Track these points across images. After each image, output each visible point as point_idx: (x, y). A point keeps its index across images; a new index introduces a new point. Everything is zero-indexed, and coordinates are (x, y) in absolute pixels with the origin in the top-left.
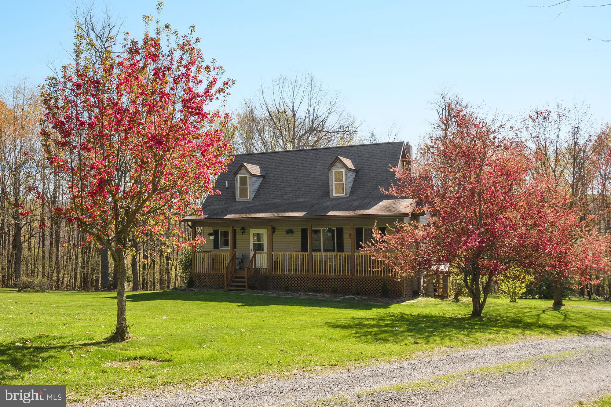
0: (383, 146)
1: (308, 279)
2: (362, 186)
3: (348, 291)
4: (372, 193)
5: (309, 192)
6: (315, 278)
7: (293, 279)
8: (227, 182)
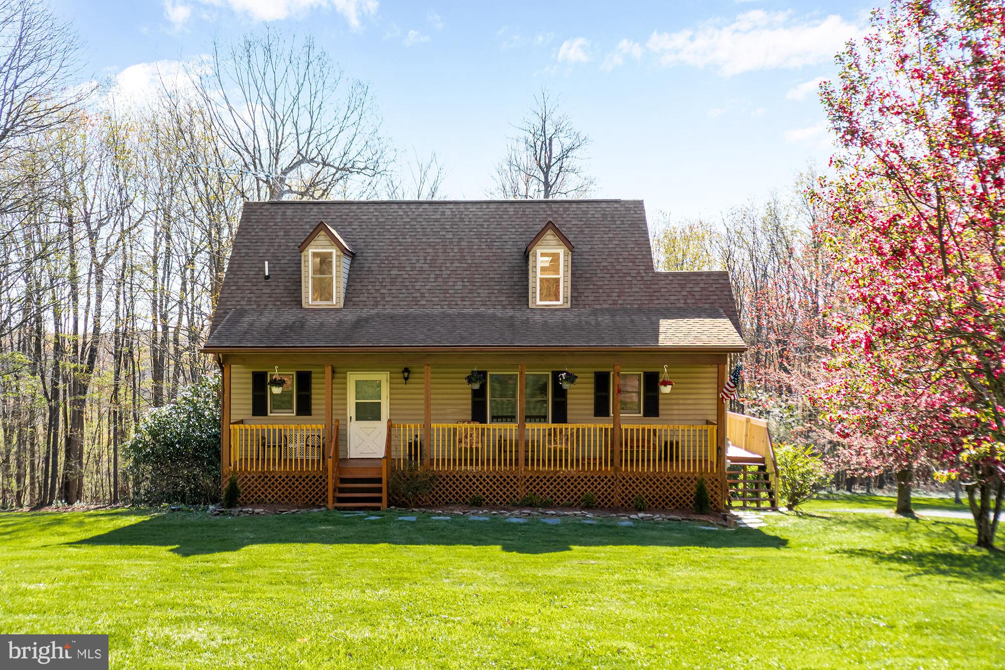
0: (604, 205)
1: (515, 480)
2: (591, 287)
3: (606, 504)
4: (620, 302)
5: (476, 295)
6: (531, 477)
7: (481, 480)
8: (266, 263)
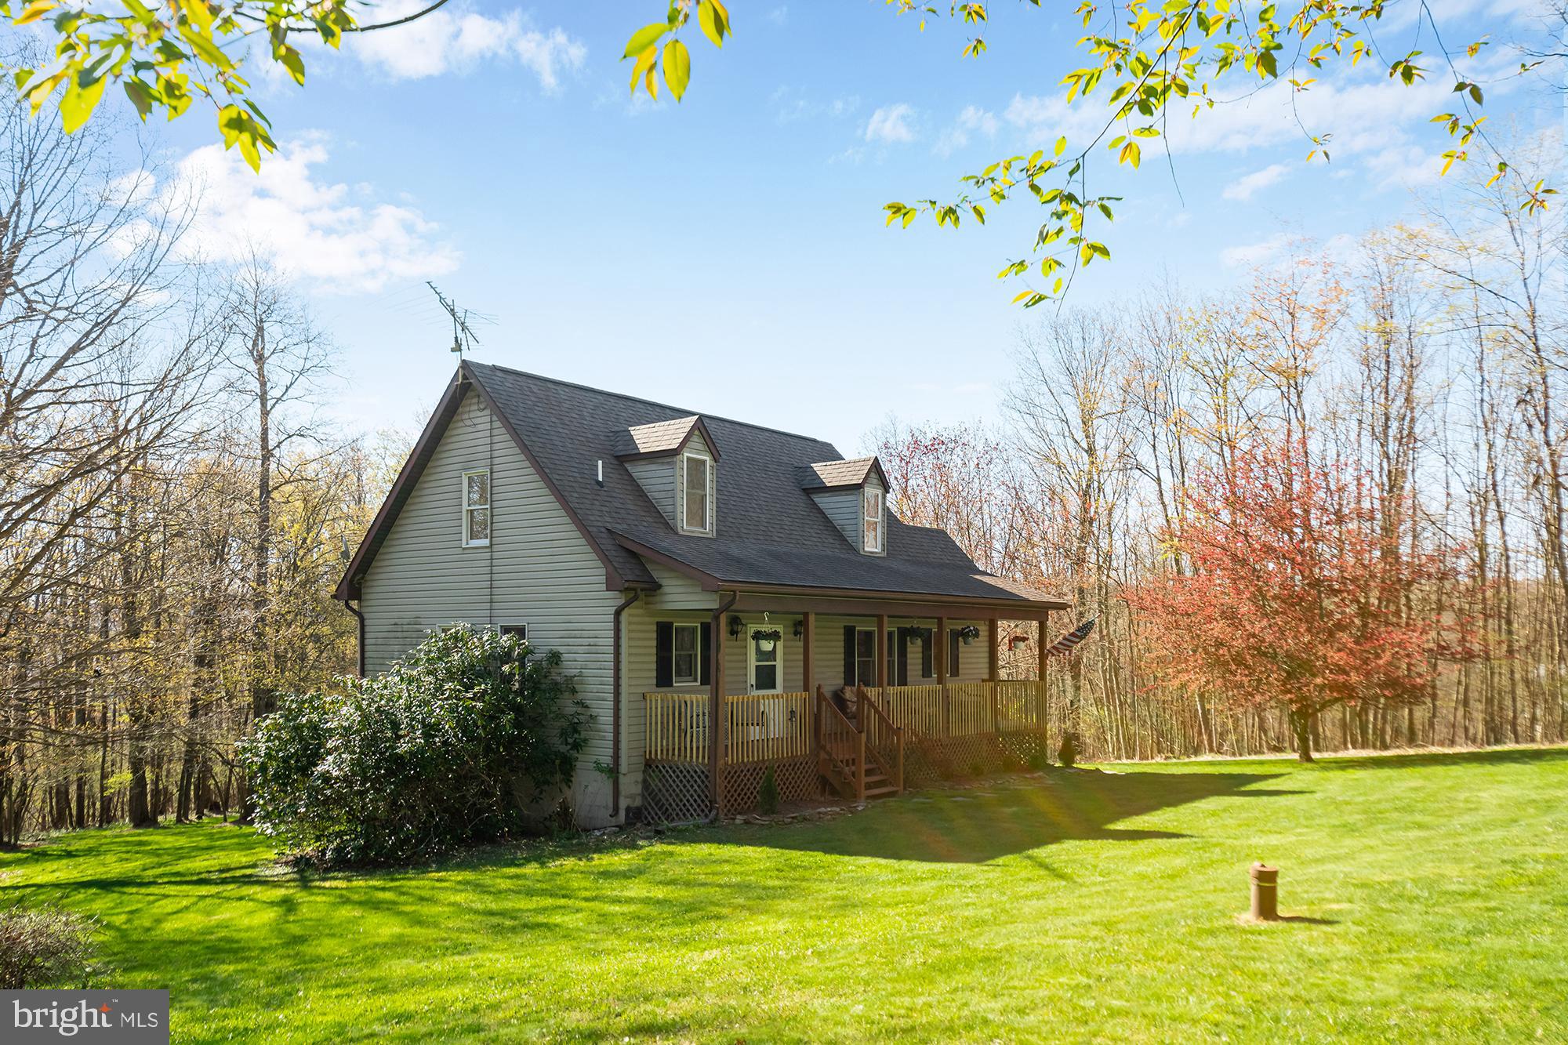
8: (600, 462)
